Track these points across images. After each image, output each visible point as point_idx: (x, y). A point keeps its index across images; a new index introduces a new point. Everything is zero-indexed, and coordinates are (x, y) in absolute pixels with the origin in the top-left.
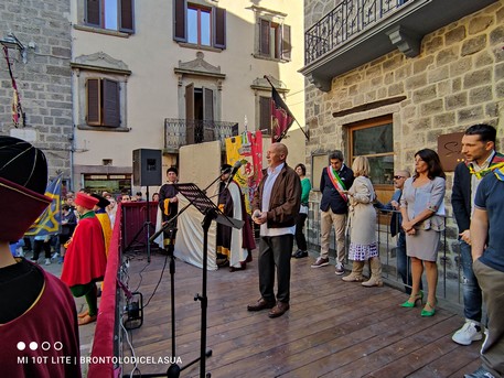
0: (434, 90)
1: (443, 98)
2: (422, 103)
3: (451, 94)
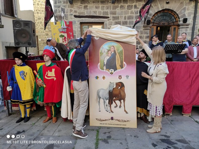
0: (119, 17)
1: (121, 21)
2: (115, 21)
3: (124, 20)
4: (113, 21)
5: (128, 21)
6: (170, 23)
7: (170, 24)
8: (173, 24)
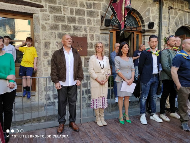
0: (61, 9)
1: (66, 16)
2: (54, 14)
3: (69, 15)
4: (50, 14)
5: (77, 17)
6: (133, 28)
7: (132, 30)
8: (135, 30)
